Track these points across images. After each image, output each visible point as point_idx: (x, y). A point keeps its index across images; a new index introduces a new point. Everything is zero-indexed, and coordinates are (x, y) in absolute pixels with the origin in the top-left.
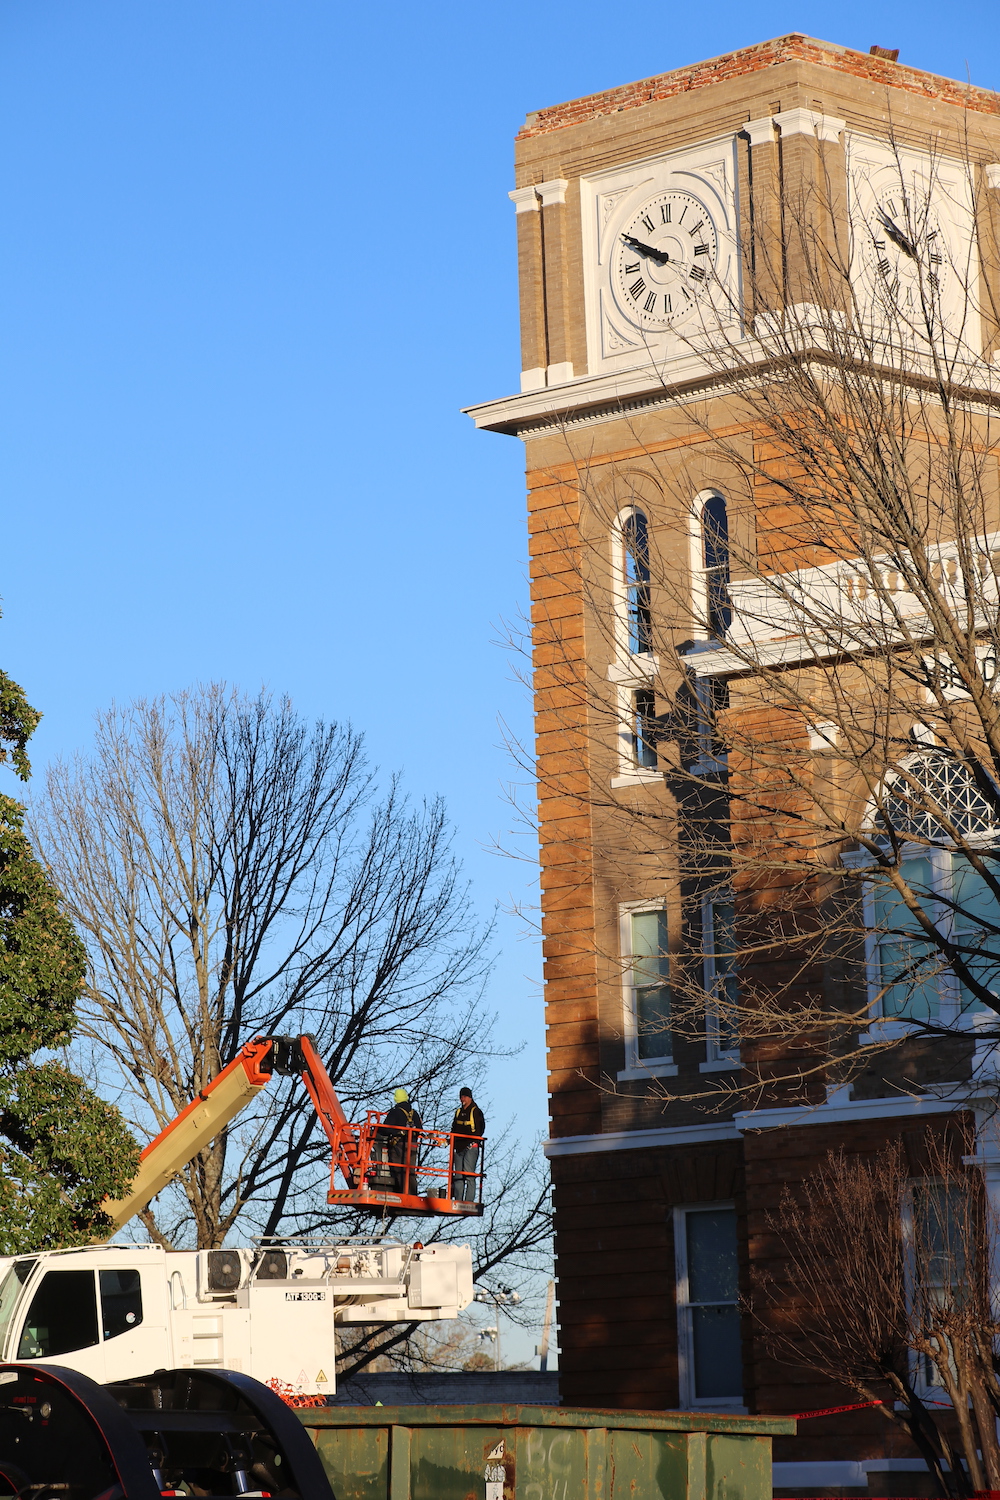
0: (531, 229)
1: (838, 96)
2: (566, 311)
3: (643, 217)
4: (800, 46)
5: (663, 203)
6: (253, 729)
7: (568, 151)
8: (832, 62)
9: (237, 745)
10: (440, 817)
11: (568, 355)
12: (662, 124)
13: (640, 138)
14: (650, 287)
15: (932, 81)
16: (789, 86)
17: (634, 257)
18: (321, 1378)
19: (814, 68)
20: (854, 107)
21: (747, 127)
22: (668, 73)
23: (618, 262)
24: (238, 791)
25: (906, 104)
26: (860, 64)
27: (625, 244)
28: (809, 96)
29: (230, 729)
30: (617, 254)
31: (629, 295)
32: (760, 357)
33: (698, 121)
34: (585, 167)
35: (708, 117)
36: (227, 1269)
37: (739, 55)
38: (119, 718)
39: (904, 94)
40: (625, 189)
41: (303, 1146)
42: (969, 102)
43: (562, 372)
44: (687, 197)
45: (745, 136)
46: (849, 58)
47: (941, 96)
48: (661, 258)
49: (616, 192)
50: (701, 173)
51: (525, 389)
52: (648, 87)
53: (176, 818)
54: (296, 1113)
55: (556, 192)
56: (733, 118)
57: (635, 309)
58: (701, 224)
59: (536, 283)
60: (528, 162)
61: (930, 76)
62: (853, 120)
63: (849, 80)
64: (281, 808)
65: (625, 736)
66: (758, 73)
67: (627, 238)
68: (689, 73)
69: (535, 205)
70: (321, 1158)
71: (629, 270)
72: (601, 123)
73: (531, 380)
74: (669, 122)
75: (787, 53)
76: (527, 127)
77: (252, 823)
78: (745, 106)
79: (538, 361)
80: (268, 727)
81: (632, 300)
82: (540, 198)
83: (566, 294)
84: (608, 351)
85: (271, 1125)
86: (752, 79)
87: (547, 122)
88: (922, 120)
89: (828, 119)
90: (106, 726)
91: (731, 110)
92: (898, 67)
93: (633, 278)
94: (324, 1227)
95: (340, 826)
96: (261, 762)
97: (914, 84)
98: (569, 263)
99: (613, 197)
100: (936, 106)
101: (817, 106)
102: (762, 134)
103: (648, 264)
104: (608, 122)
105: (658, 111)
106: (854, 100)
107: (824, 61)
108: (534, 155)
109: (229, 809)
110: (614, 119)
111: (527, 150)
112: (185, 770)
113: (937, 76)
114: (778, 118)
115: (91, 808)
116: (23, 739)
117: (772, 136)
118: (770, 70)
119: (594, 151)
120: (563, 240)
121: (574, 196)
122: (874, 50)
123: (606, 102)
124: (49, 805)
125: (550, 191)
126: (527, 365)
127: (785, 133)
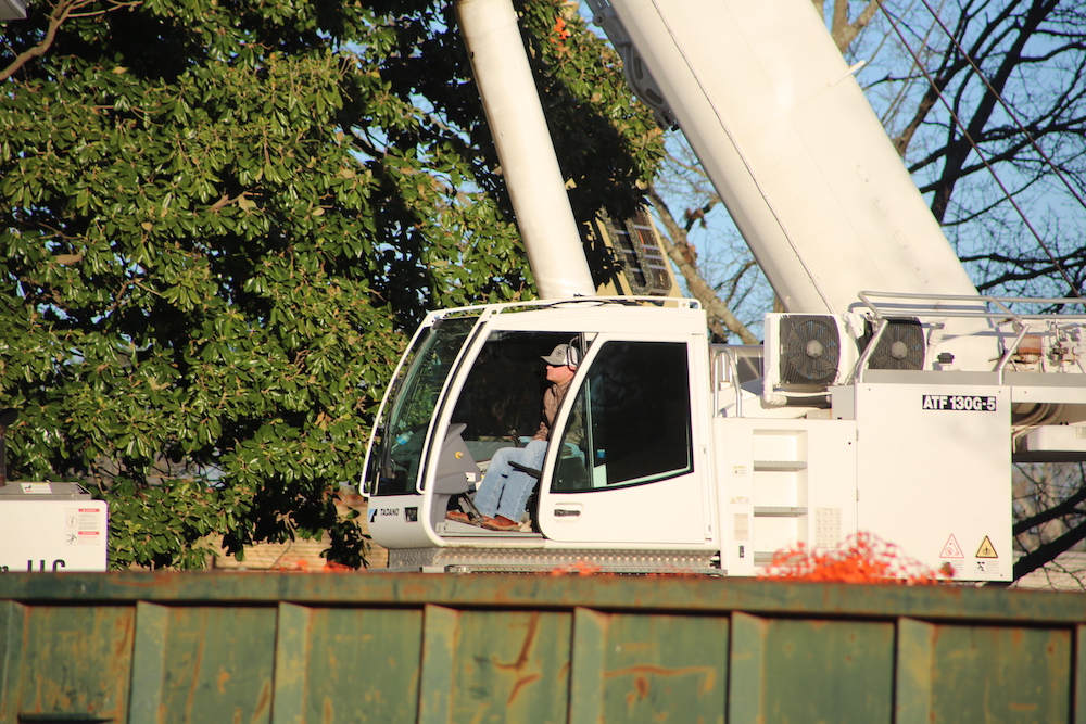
18: (987, 552)
36: (814, 348)
41: (976, 132)
54: (964, 71)
70: (1008, 156)
85: (917, 93)
94: (1010, 284)
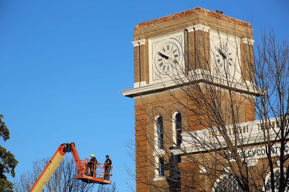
0: (137, 50)
1: (208, 22)
2: (145, 69)
3: (163, 48)
4: (200, 10)
5: (168, 45)
6: (70, 166)
7: (146, 33)
8: (207, 14)
9: (67, 169)
10: (114, 187)
11: (145, 80)
12: (167, 27)
13: (162, 30)
14: (164, 64)
15: (230, 19)
16: (197, 19)
17: (161, 57)
19: (203, 15)
20: (212, 24)
21: (187, 28)
22: (169, 15)
23: (157, 58)
24: (66, 181)
25: (224, 24)
26: (213, 14)
27: (159, 54)
28: (201, 21)
29: (65, 166)
30: (157, 57)
31: (159, 66)
32: (187, 81)
33: (176, 27)
34: (150, 36)
35: (178, 26)
37: (186, 12)
38: (38, 163)
39: (224, 21)
40: (159, 42)
42: (239, 24)
43: (144, 83)
44: (173, 44)
45: (187, 30)
46: (211, 13)
47: (232, 22)
48: (167, 58)
49: (157, 42)
50: (176, 38)
51: (135, 87)
52: (164, 19)
53: (51, 187)
55: (143, 42)
56: (184, 26)
57: (161, 69)
58: (176, 50)
59: (138, 63)
60: (136, 35)
61: (230, 18)
62: (212, 27)
63: (211, 18)
64: (76, 185)
65: (157, 169)
66: (190, 16)
67: (159, 53)
68: (174, 16)
69: (138, 45)
71: (159, 60)
72: (153, 27)
73: (136, 85)
74: (169, 27)
75: (197, 12)
76: (136, 27)
77: (70, 188)
78: (187, 23)
79: (138, 81)
80: (74, 165)
81: (160, 67)
82: (139, 43)
83: (145, 65)
84: (154, 79)
86: (188, 17)
87: (141, 26)
88: (228, 28)
89: (206, 27)
90: (35, 165)
91: (184, 24)
92: (222, 15)
93: (160, 62)
95: (91, 189)
96: (72, 174)
97: (226, 19)
98: (145, 58)
99: (156, 44)
100: (231, 24)
101: (203, 24)
102: (190, 30)
103: (164, 59)
104: (155, 26)
105: (166, 24)
106: (212, 23)
107: (205, 14)
108: (138, 34)
109: (64, 185)
110: (156, 26)
111: (136, 32)
112: (54, 175)
113: (231, 18)
114: (194, 26)
115: (31, 184)
116: (14, 167)
117: (193, 30)
118: (193, 15)
119: (152, 33)
120: (144, 53)
121: (147, 43)
122: (217, 11)
123: (155, 22)
124: (21, 184)
125: (141, 42)
126: (135, 82)
127: (196, 30)
